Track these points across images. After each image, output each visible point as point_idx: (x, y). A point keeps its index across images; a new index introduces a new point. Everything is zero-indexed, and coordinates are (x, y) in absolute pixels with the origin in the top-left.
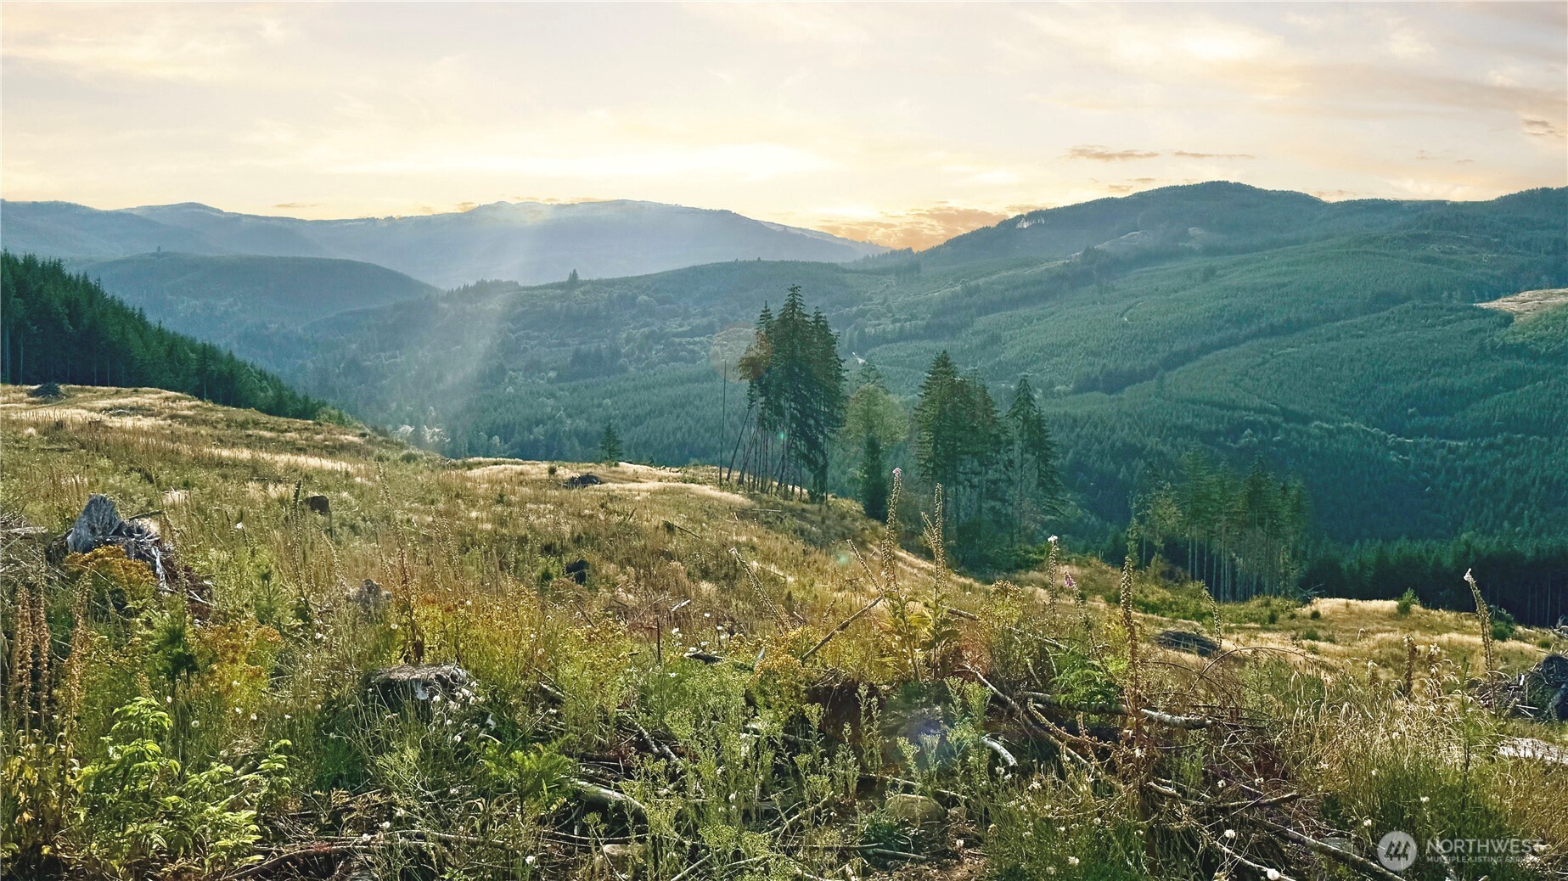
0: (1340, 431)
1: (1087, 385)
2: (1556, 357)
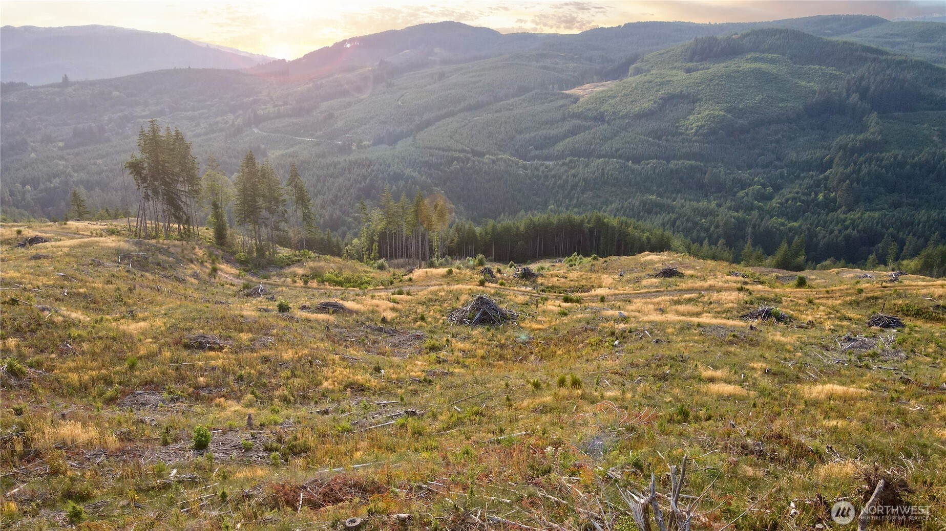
0: (498, 160)
1: (379, 141)
2: (595, 119)
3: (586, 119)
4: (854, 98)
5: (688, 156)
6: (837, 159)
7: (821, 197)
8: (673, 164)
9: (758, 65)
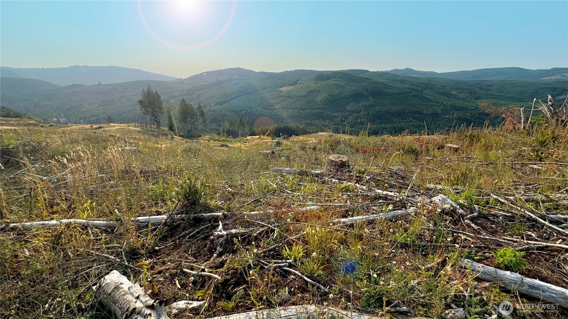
0: (258, 110)
1: (217, 104)
2: (288, 97)
3: (285, 97)
4: (365, 92)
5: (318, 109)
6: (362, 110)
7: (359, 121)
8: (314, 111)
9: (336, 82)
